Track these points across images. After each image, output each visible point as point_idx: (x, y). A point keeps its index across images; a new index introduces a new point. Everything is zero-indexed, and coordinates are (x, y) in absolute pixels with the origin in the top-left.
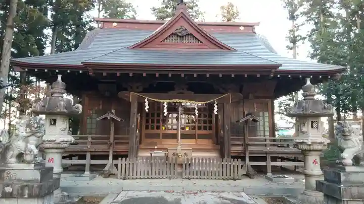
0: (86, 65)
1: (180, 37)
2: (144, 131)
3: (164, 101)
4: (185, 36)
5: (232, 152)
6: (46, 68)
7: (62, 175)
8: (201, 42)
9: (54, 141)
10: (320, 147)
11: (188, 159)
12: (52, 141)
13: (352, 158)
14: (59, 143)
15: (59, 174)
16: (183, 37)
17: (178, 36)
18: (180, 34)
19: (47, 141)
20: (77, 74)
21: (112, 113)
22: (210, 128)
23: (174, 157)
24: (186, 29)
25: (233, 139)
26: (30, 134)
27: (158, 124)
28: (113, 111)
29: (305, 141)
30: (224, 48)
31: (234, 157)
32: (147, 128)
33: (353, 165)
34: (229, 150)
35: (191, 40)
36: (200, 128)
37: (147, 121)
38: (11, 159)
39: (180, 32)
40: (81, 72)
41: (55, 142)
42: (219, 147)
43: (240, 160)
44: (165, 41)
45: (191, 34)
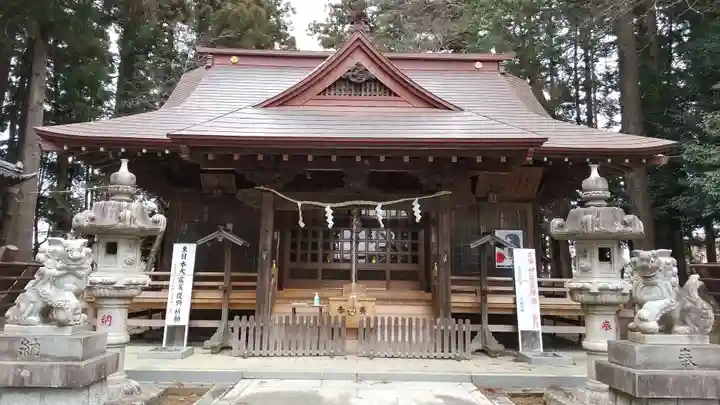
0: (176, 140)
1: (355, 84)
2: (288, 264)
4: (365, 83)
5: (453, 305)
6: (102, 145)
7: (128, 349)
8: (395, 95)
9: (113, 284)
10: (613, 298)
11: (368, 319)
12: (109, 284)
13: (658, 319)
14: (121, 288)
15: (122, 345)
16: (360, 84)
17: (351, 82)
18: (355, 80)
19: (100, 283)
20: (159, 155)
21: (228, 231)
22: (415, 260)
23: (340, 316)
24: (366, 70)
25: (454, 282)
26: (65, 272)
27: (314, 252)
28: (230, 226)
29: (587, 285)
30: (438, 106)
31: (456, 316)
32: (293, 258)
33: (661, 331)
34: (448, 303)
35: (375, 90)
36: (394, 259)
37: (294, 246)
38: (30, 318)
39: (353, 76)
40: (167, 152)
41: (115, 285)
42: (429, 296)
43: (468, 321)
44: (327, 92)
45: (376, 80)
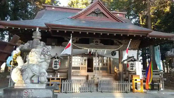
3: (88, 49)
4: (99, 13)
5: (124, 77)
8: (108, 17)
11: (101, 81)
16: (98, 14)
17: (95, 13)
18: (96, 12)
24: (100, 10)
30: (120, 21)
35: (102, 16)
39: (96, 11)
44: (89, 15)
45: (102, 13)
